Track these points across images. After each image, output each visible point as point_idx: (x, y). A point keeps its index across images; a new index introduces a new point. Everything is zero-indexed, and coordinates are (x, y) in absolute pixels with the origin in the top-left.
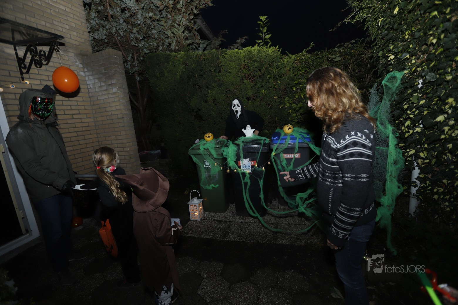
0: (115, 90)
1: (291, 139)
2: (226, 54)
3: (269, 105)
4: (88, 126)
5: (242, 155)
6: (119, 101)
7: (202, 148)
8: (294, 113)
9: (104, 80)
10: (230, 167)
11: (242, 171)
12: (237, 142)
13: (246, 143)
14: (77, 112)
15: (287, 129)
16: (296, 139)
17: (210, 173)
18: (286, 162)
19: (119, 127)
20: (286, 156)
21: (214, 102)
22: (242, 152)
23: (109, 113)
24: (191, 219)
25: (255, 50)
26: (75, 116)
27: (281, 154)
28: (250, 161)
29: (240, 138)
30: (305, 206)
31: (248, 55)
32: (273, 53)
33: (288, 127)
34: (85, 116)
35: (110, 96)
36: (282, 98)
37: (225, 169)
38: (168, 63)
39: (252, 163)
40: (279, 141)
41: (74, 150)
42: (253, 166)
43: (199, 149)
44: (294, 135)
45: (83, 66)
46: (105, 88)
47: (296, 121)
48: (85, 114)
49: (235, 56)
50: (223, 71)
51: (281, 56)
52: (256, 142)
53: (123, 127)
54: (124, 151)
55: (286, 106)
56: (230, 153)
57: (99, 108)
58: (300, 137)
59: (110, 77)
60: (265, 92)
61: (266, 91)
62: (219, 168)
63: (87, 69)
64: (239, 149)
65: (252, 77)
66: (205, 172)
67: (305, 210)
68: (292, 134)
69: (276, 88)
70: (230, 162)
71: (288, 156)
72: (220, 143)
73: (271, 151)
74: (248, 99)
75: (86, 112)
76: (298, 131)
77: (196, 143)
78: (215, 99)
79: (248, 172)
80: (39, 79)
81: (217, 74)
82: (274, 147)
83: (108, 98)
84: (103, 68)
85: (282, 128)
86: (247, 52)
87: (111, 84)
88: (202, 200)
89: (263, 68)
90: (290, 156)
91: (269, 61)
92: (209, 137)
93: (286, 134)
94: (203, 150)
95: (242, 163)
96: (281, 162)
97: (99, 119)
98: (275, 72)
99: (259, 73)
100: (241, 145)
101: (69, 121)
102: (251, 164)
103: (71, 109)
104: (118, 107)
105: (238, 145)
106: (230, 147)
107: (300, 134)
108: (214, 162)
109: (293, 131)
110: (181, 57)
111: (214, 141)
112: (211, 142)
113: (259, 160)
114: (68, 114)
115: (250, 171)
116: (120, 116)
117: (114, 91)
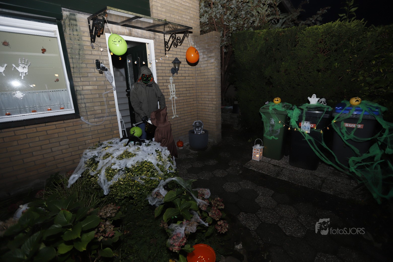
0: (212, 60)
1: (356, 110)
2: (305, 30)
3: (340, 77)
4: (192, 85)
5: (304, 118)
6: (214, 68)
7: (271, 108)
8: (366, 87)
9: (206, 53)
10: (291, 126)
11: (301, 130)
12: (301, 107)
13: (310, 108)
14: (187, 75)
15: (354, 101)
16: (361, 111)
17: (273, 128)
18: (346, 130)
19: (212, 87)
20: (347, 125)
21: (285, 72)
22: (305, 115)
23: (207, 77)
24: (252, 159)
25: (336, 25)
26: (187, 78)
27: (342, 123)
28: (311, 123)
29: (304, 104)
30: (355, 167)
31: (327, 31)
32: (355, 27)
33: (356, 100)
34: (191, 78)
35: (209, 65)
36: (356, 71)
37: (287, 127)
38: (252, 39)
39: (312, 126)
40: (342, 111)
41: (183, 99)
42: (311, 128)
43: (269, 109)
44: (360, 106)
45: (194, 44)
46: (206, 59)
47: (368, 94)
48: (191, 76)
49: (313, 32)
50: (299, 46)
51: (365, 29)
52: (319, 109)
53: (214, 87)
54: (212, 104)
55: (359, 80)
56: (294, 114)
57: (201, 73)
58: (367, 110)
59: (211, 52)
60: (337, 66)
61: (339, 64)
62: (282, 125)
63: (197, 46)
64: (302, 113)
65: (326, 50)
66: (270, 127)
67: (355, 170)
68: (358, 106)
69: (351, 61)
70: (293, 123)
71: (349, 125)
72: (286, 107)
73: (333, 118)
74: (319, 71)
75: (192, 75)
76: (366, 105)
77: (266, 104)
78: (287, 70)
79: (307, 132)
80: (172, 54)
81: (293, 49)
82: (337, 116)
83: (207, 66)
84: (207, 45)
85: (349, 100)
86: (327, 27)
87: (211, 56)
88: (263, 147)
89: (341, 42)
90: (351, 126)
91: (349, 36)
92: (277, 101)
93: (351, 106)
94: (272, 110)
95: (303, 125)
96: (340, 129)
97: (199, 80)
98: (354, 46)
99: (335, 47)
100: (305, 110)
101: (183, 81)
102: (310, 126)
103: (185, 73)
104: (213, 73)
105: (302, 110)
106: (294, 110)
107: (368, 107)
108: (278, 121)
109: (360, 104)
110: (263, 34)
111: (281, 104)
112: (279, 105)
113: (318, 124)
114: (183, 76)
115: (309, 132)
116: (214, 79)
117: (212, 62)
